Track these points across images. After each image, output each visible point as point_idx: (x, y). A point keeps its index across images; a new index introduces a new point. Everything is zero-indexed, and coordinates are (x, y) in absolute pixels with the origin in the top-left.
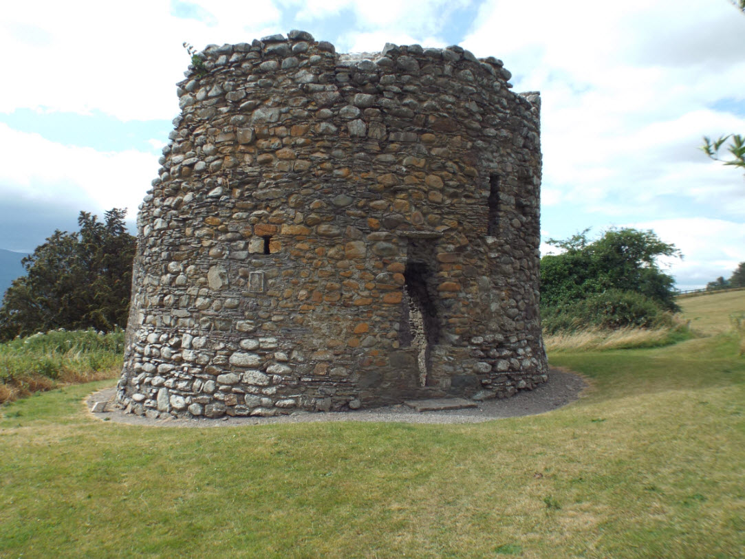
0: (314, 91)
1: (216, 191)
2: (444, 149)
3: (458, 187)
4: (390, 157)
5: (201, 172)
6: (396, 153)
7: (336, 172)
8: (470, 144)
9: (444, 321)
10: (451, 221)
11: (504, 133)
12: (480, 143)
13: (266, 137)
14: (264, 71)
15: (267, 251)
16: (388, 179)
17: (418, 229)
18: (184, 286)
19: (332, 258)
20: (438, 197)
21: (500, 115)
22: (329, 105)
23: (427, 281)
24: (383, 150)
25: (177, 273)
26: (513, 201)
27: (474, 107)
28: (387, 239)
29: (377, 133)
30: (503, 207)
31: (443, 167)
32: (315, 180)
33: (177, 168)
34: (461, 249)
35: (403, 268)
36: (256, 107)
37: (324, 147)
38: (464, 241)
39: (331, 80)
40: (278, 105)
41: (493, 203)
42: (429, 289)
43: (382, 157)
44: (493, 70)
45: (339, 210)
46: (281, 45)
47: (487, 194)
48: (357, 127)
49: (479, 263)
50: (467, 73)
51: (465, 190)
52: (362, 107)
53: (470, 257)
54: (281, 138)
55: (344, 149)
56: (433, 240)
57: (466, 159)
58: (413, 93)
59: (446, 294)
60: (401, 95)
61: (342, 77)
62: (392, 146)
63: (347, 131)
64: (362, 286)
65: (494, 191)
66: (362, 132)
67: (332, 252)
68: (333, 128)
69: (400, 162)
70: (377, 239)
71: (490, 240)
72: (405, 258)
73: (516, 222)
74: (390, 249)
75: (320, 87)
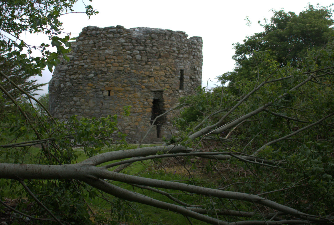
0: (125, 45)
1: (92, 75)
2: (166, 63)
3: (170, 75)
4: (148, 66)
5: (86, 68)
6: (150, 65)
7: (132, 71)
8: (174, 61)
9: (165, 117)
10: (167, 86)
11: (186, 56)
12: (177, 60)
13: (109, 59)
14: (109, 38)
15: (109, 95)
16: (148, 73)
17: (157, 89)
18: (79, 105)
19: (130, 98)
20: (163, 78)
21: (184, 50)
22: (130, 50)
23: (160, 104)
24: (146, 64)
25: (77, 101)
26: (189, 77)
27: (175, 49)
28: (147, 92)
29: (145, 59)
30: (185, 80)
31: (165, 69)
32: (125, 73)
33: (77, 66)
34: (170, 95)
35: (152, 100)
36: (106, 49)
37: (128, 63)
38: (171, 92)
39: (131, 42)
40: (113, 49)
41: (182, 79)
42: (160, 107)
43: (146, 66)
44: (182, 35)
45: (132, 83)
46: (114, 30)
47: (179, 76)
48: (138, 57)
49: (176, 99)
50: (173, 38)
51: (172, 76)
52: (140, 51)
53: (173, 97)
54: (114, 60)
55: (134, 64)
56: (161, 92)
57: (173, 66)
58: (156, 46)
59: (166, 109)
60: (152, 47)
61: (134, 41)
62: (149, 63)
63: (135, 58)
64: (139, 106)
65: (182, 75)
66: (140, 59)
67: (130, 96)
68: (131, 57)
69: (152, 68)
70: (144, 92)
71: (180, 91)
72: (153, 98)
73: (190, 85)
74: (148, 95)
75: (127, 44)
